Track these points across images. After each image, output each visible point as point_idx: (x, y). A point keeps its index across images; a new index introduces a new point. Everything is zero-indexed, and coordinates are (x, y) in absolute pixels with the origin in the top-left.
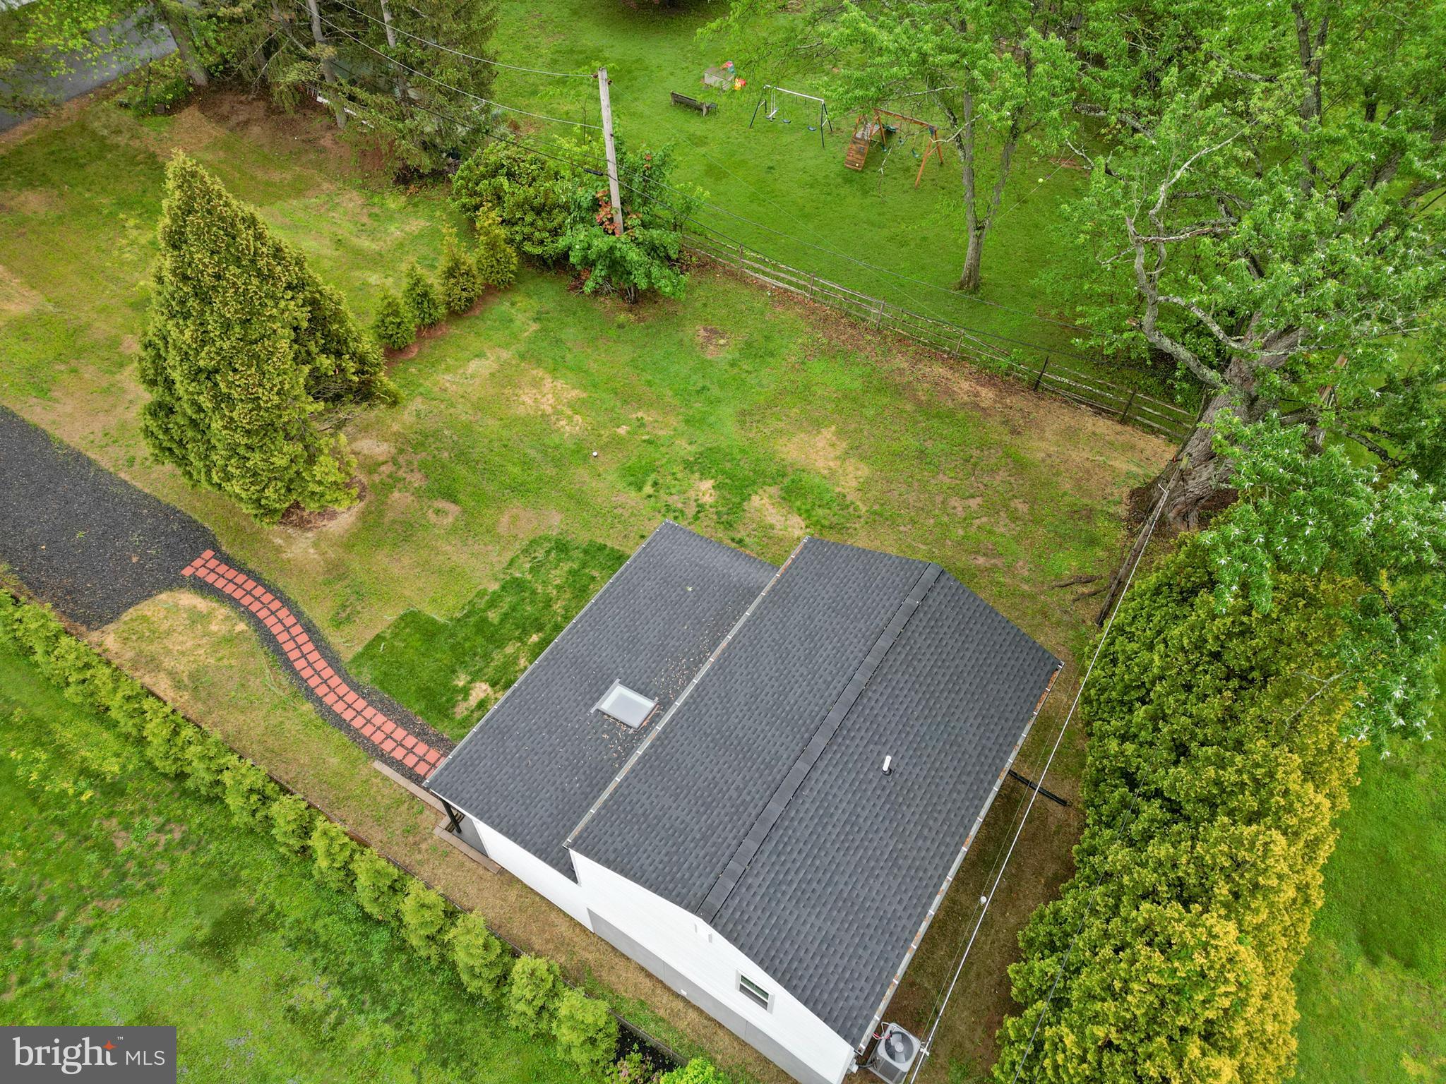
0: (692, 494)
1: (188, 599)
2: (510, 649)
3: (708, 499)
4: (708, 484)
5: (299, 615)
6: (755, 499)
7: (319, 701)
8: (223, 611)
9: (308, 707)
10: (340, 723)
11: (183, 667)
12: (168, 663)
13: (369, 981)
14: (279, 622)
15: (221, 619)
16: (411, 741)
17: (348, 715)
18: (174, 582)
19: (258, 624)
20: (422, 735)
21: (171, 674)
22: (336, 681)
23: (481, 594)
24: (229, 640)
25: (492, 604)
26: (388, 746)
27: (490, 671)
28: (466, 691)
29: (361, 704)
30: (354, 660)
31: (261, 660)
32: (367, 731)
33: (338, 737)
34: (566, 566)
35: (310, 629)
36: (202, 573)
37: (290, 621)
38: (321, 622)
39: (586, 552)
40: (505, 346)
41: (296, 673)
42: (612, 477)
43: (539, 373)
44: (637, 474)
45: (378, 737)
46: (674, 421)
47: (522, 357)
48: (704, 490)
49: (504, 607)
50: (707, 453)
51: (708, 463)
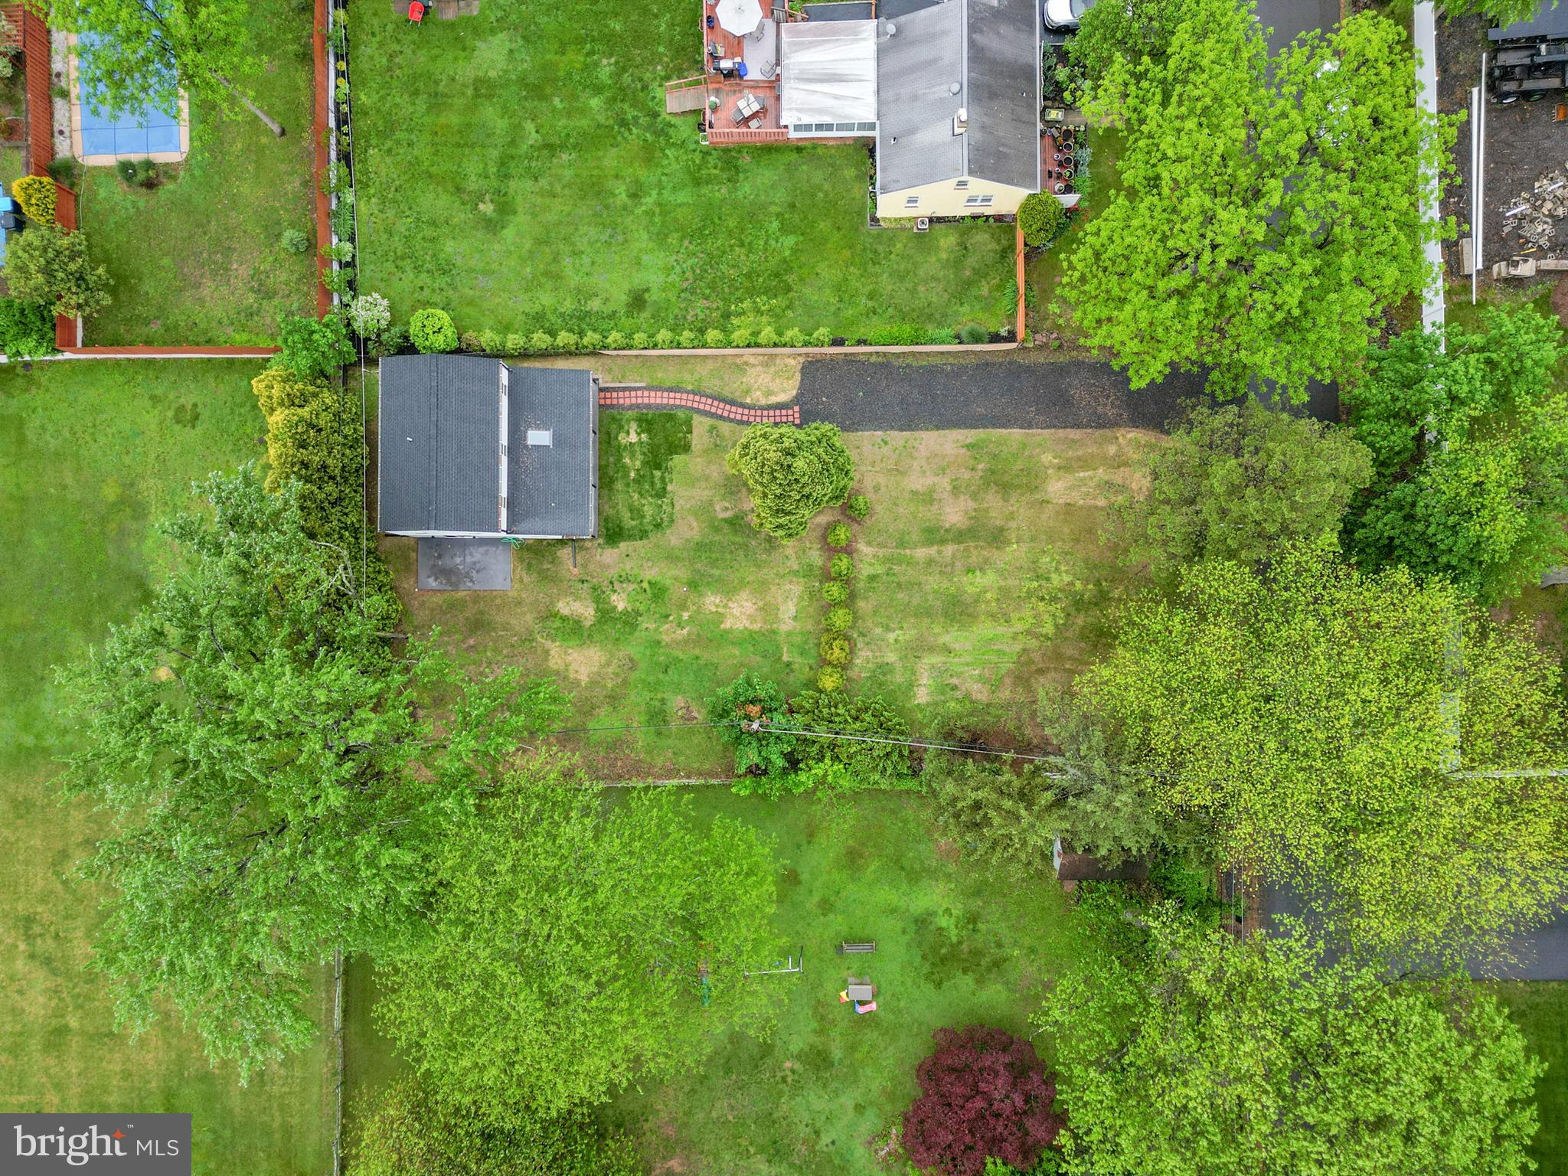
0: (624, 596)
1: (782, 398)
2: (638, 464)
3: (614, 597)
4: (620, 607)
5: (731, 420)
6: (593, 613)
7: (688, 392)
8: (763, 402)
9: (690, 388)
10: (670, 390)
11: (751, 371)
12: (760, 368)
13: (581, 319)
14: (737, 413)
15: (758, 397)
16: (640, 401)
17: (672, 395)
18: (797, 400)
19: (743, 406)
20: (638, 406)
21: (754, 366)
22: (689, 404)
23: (671, 481)
24: (748, 392)
25: (663, 478)
26: (646, 393)
27: (637, 448)
28: (639, 434)
29: (671, 402)
30: (691, 418)
31: (727, 393)
32: (659, 394)
33: (668, 384)
34: (648, 519)
35: (721, 417)
36: (790, 412)
37: (732, 416)
38: (720, 423)
39: (646, 532)
40: (789, 634)
41: (707, 397)
42: (668, 582)
43: (756, 627)
44: (658, 592)
45: (653, 394)
46: (666, 639)
47: (774, 632)
48: (620, 602)
49: (657, 480)
50: (634, 627)
51: (630, 621)
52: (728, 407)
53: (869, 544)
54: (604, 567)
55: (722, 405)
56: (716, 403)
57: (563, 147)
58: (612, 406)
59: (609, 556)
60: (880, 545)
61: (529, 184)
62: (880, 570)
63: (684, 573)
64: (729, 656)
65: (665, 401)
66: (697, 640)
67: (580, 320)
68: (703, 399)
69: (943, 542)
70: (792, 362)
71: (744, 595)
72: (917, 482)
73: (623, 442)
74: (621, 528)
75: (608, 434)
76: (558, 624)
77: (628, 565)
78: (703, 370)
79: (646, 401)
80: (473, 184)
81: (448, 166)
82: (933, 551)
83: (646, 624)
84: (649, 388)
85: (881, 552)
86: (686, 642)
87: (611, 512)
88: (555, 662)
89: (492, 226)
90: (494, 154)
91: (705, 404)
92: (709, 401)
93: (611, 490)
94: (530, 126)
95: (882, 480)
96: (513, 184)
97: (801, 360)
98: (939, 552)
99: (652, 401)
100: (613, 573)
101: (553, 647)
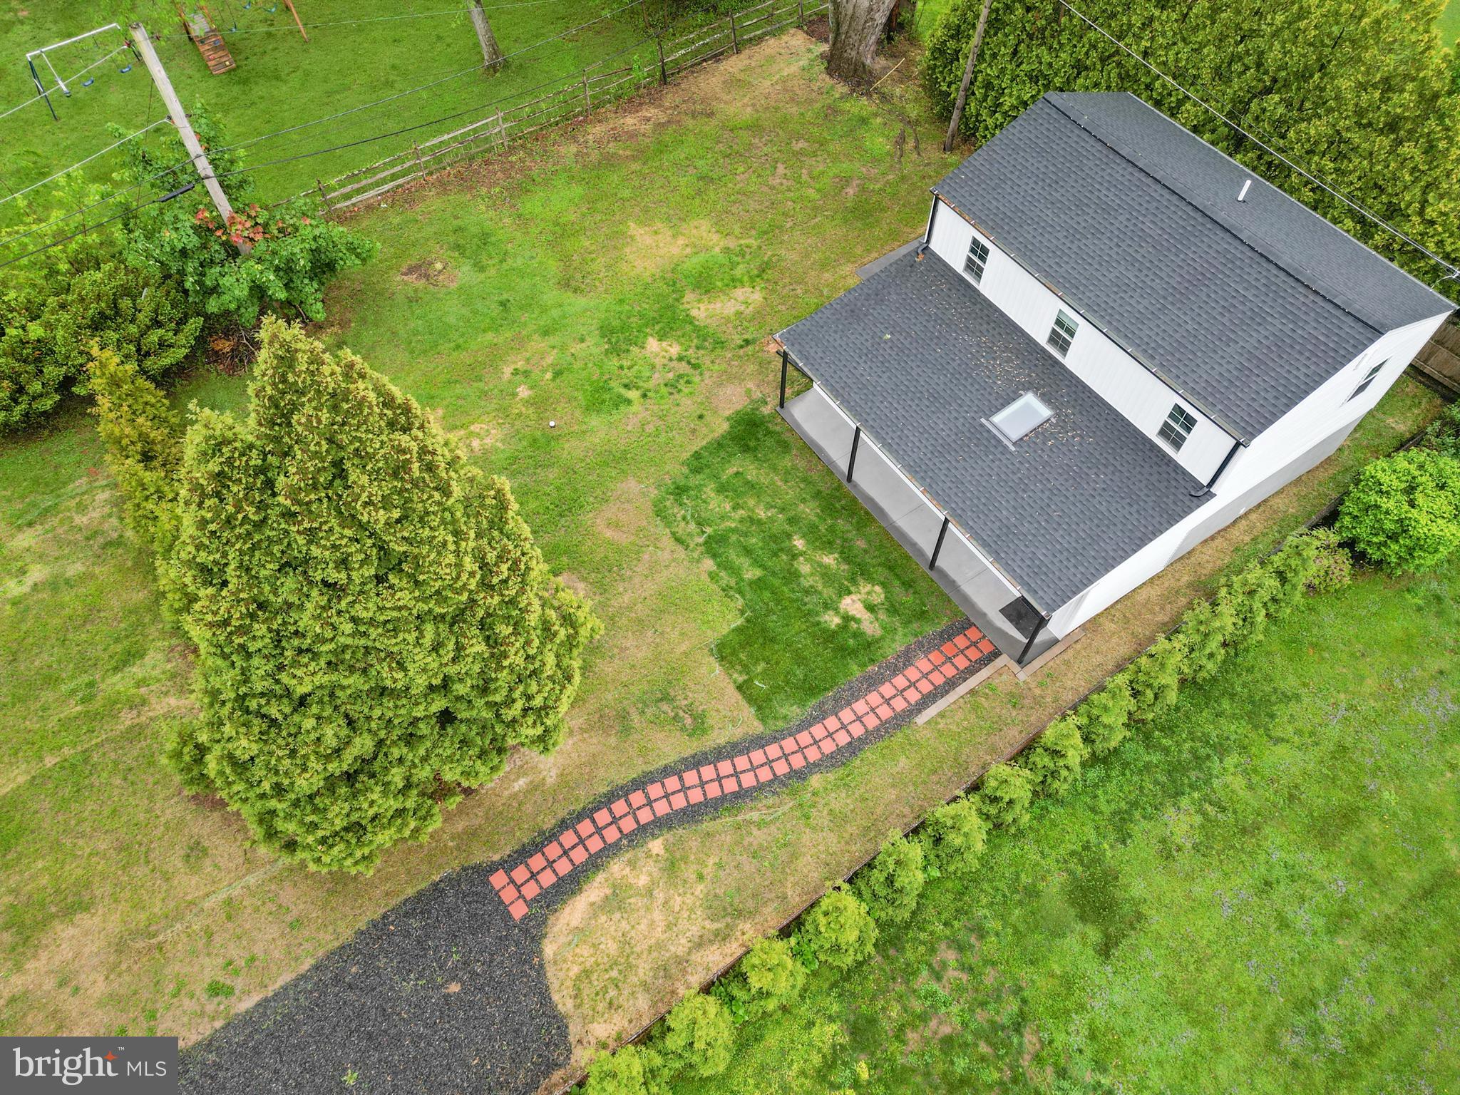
0: (658, 362)
1: (574, 912)
2: (804, 568)
3: (675, 350)
5: (667, 771)
6: (694, 313)
7: (812, 767)
9: (815, 781)
10: (854, 747)
11: (695, 927)
12: (680, 947)
14: (667, 798)
15: (637, 868)
16: (900, 681)
17: (843, 739)
18: (533, 931)
19: (661, 824)
20: (896, 670)
21: (700, 944)
22: (789, 744)
23: (712, 576)
25: (734, 571)
26: (899, 704)
27: (828, 592)
28: (847, 619)
29: (832, 723)
30: (763, 720)
32: (872, 722)
33: (869, 754)
34: (709, 491)
35: (696, 762)
36: (531, 891)
37: (672, 783)
38: (690, 747)
39: (697, 471)
41: (760, 787)
42: (595, 421)
44: (601, 398)
45: (885, 712)
46: (538, 344)
48: (660, 349)
49: (744, 562)
50: (606, 331)
51: (621, 335)
52: (696, 796)
54: (727, 377)
55: (713, 791)
56: (731, 786)
58: (947, 635)
59: (733, 400)
62: (118, 682)
63: (569, 450)
65: (846, 715)
66: (476, 370)
68: (765, 775)
73: (865, 588)
74: (746, 449)
75: (908, 585)
76: (739, 271)
77: (687, 404)
79: (887, 690)
83: (594, 346)
84: (901, 720)
87: (787, 462)
88: (700, 226)
92: (748, 780)
93: (817, 495)
99: (874, 698)
100: (704, 381)
101: (716, 242)
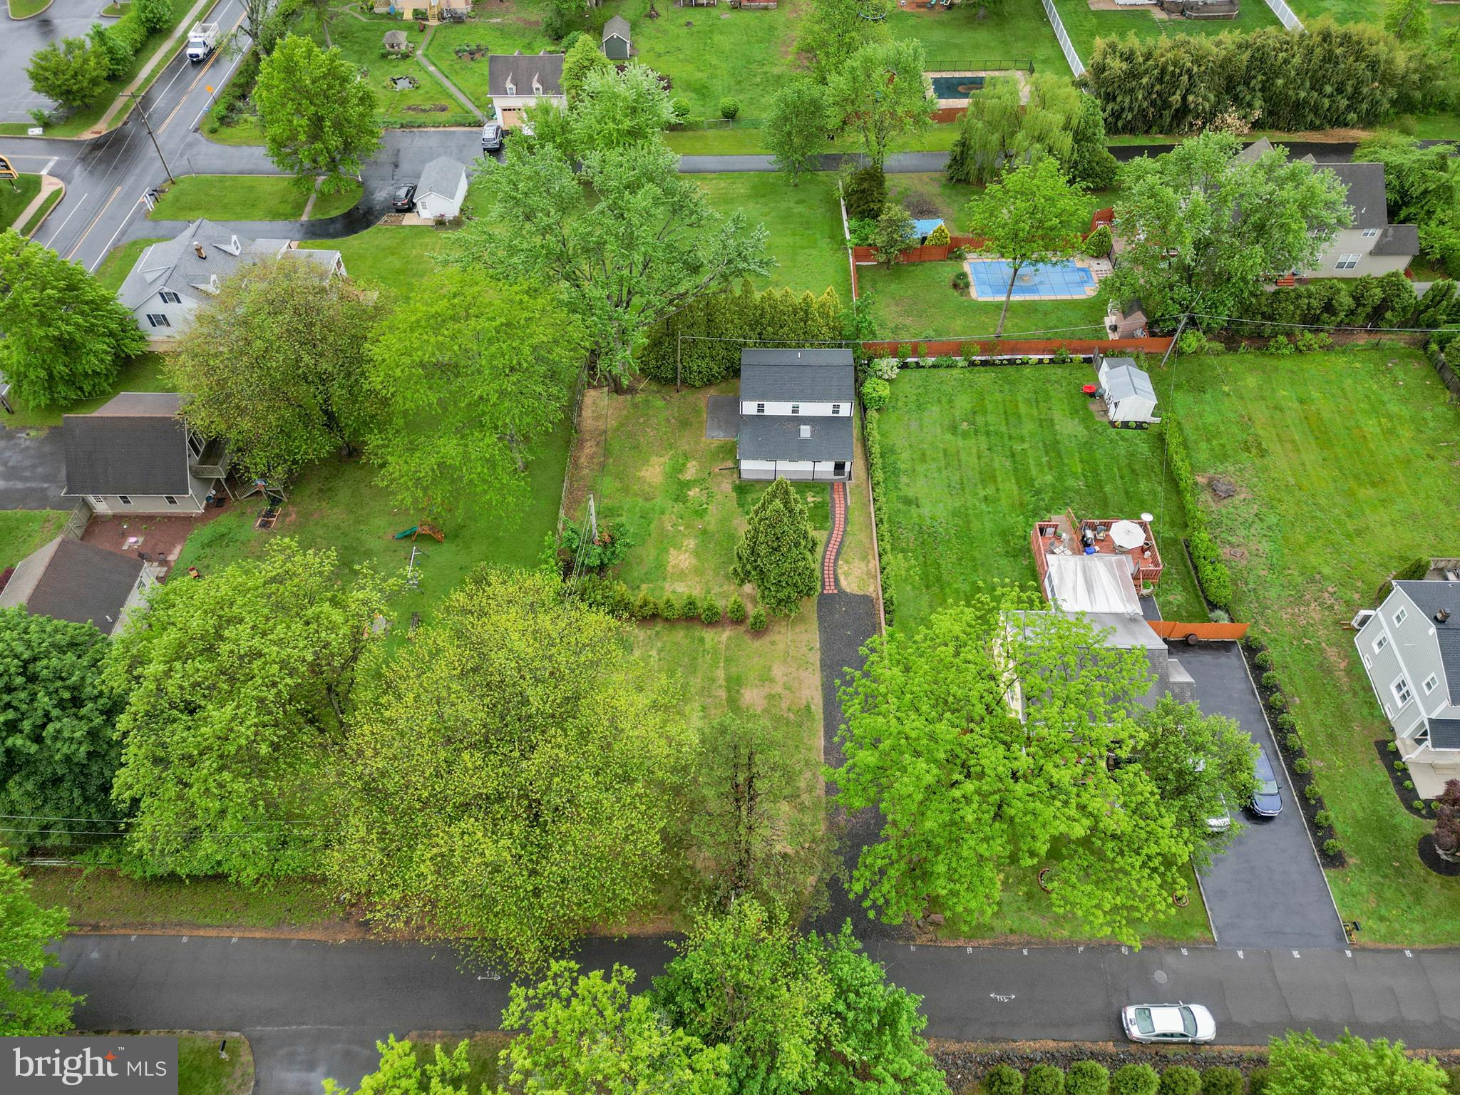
0: (698, 495)
1: (844, 583)
3: (697, 490)
4: (690, 493)
5: (825, 552)
6: (687, 479)
7: (845, 528)
8: (840, 571)
9: (848, 529)
10: (846, 518)
11: (863, 565)
12: (865, 570)
14: (831, 556)
15: (843, 568)
16: (837, 502)
17: (842, 519)
18: (842, 593)
19: (836, 560)
20: (833, 501)
21: (866, 566)
22: (836, 529)
24: (847, 562)
26: (843, 506)
28: (813, 502)
29: (837, 519)
31: (845, 550)
32: (843, 512)
33: (850, 517)
35: (827, 546)
36: (833, 588)
37: (828, 553)
38: (823, 545)
40: (662, 589)
41: (842, 539)
42: (707, 518)
43: (670, 569)
44: (700, 513)
45: (842, 509)
46: (666, 517)
47: (665, 579)
48: (693, 493)
50: (676, 500)
51: (680, 498)
52: (835, 550)
53: (729, 638)
54: (719, 485)
55: (836, 547)
56: (837, 544)
57: (1014, 462)
58: (832, 488)
59: (727, 486)
60: (728, 647)
61: (984, 446)
62: (708, 645)
63: (712, 528)
64: (649, 554)
65: (838, 516)
66: (663, 534)
67: (893, 472)
68: (840, 537)
69: (729, 690)
70: (872, 589)
71: (694, 561)
72: (778, 671)
73: (808, 494)
74: (746, 493)
75: (813, 486)
76: (681, 461)
77: (720, 497)
78: (862, 537)
79: (837, 506)
80: (979, 419)
81: (990, 408)
82: (722, 682)
83: (678, 507)
84: (846, 507)
85: (722, 646)
86: (662, 528)
87: (758, 488)
88: (654, 459)
89: (954, 429)
90: (1004, 429)
91: (836, 536)
92: (839, 540)
94: (1026, 446)
95: (781, 646)
96: (983, 439)
97: (874, 595)
98: (720, 686)
99: (838, 509)
100: (715, 490)
101: (665, 459)
